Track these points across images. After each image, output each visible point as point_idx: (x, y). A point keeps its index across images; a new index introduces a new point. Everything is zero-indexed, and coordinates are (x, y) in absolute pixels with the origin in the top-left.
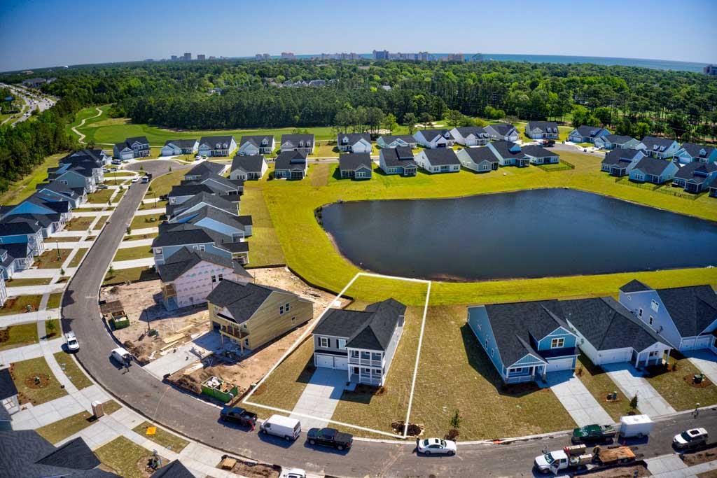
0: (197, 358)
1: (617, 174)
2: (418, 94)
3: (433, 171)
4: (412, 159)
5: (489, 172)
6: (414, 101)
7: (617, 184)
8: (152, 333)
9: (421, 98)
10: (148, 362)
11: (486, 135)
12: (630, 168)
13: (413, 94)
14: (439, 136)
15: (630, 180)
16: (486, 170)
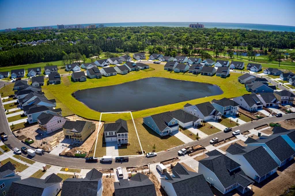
0: (66, 147)
1: (170, 70)
2: (90, 46)
3: (107, 76)
4: (99, 72)
6: (89, 48)
7: (171, 74)
8: (44, 143)
9: (91, 47)
10: (50, 151)
11: (121, 60)
12: (174, 68)
13: (88, 46)
14: (105, 62)
15: (175, 72)
16: (126, 73)
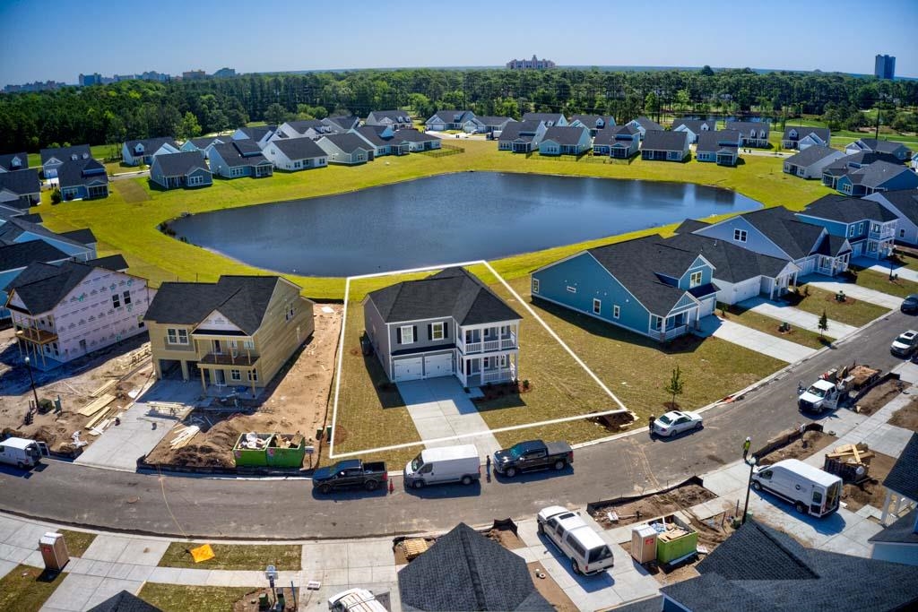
0: (171, 423)
1: (520, 149)
3: (293, 168)
4: (261, 155)
5: (365, 163)
7: (529, 160)
8: (44, 408)
10: (80, 451)
13: (199, 95)
15: (541, 154)
16: (361, 161)
